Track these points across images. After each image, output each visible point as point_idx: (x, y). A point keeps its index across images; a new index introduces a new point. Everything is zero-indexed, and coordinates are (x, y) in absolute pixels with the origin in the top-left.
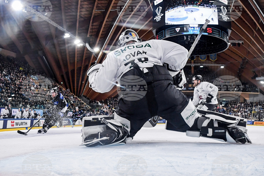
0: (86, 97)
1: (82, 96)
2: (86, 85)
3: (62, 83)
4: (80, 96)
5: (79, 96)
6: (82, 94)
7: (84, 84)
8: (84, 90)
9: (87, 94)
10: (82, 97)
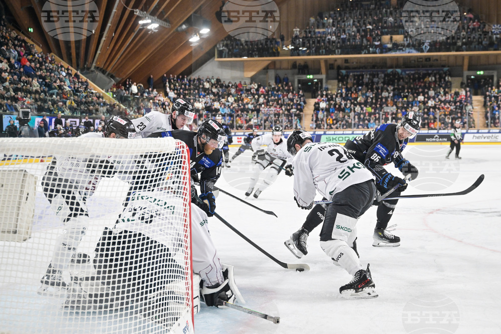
0: (103, 72)
1: (93, 68)
2: (104, 39)
3: (31, 30)
4: (88, 69)
5: (86, 70)
6: (94, 64)
7: (97, 36)
8: (99, 52)
9: (106, 63)
10: (92, 71)
